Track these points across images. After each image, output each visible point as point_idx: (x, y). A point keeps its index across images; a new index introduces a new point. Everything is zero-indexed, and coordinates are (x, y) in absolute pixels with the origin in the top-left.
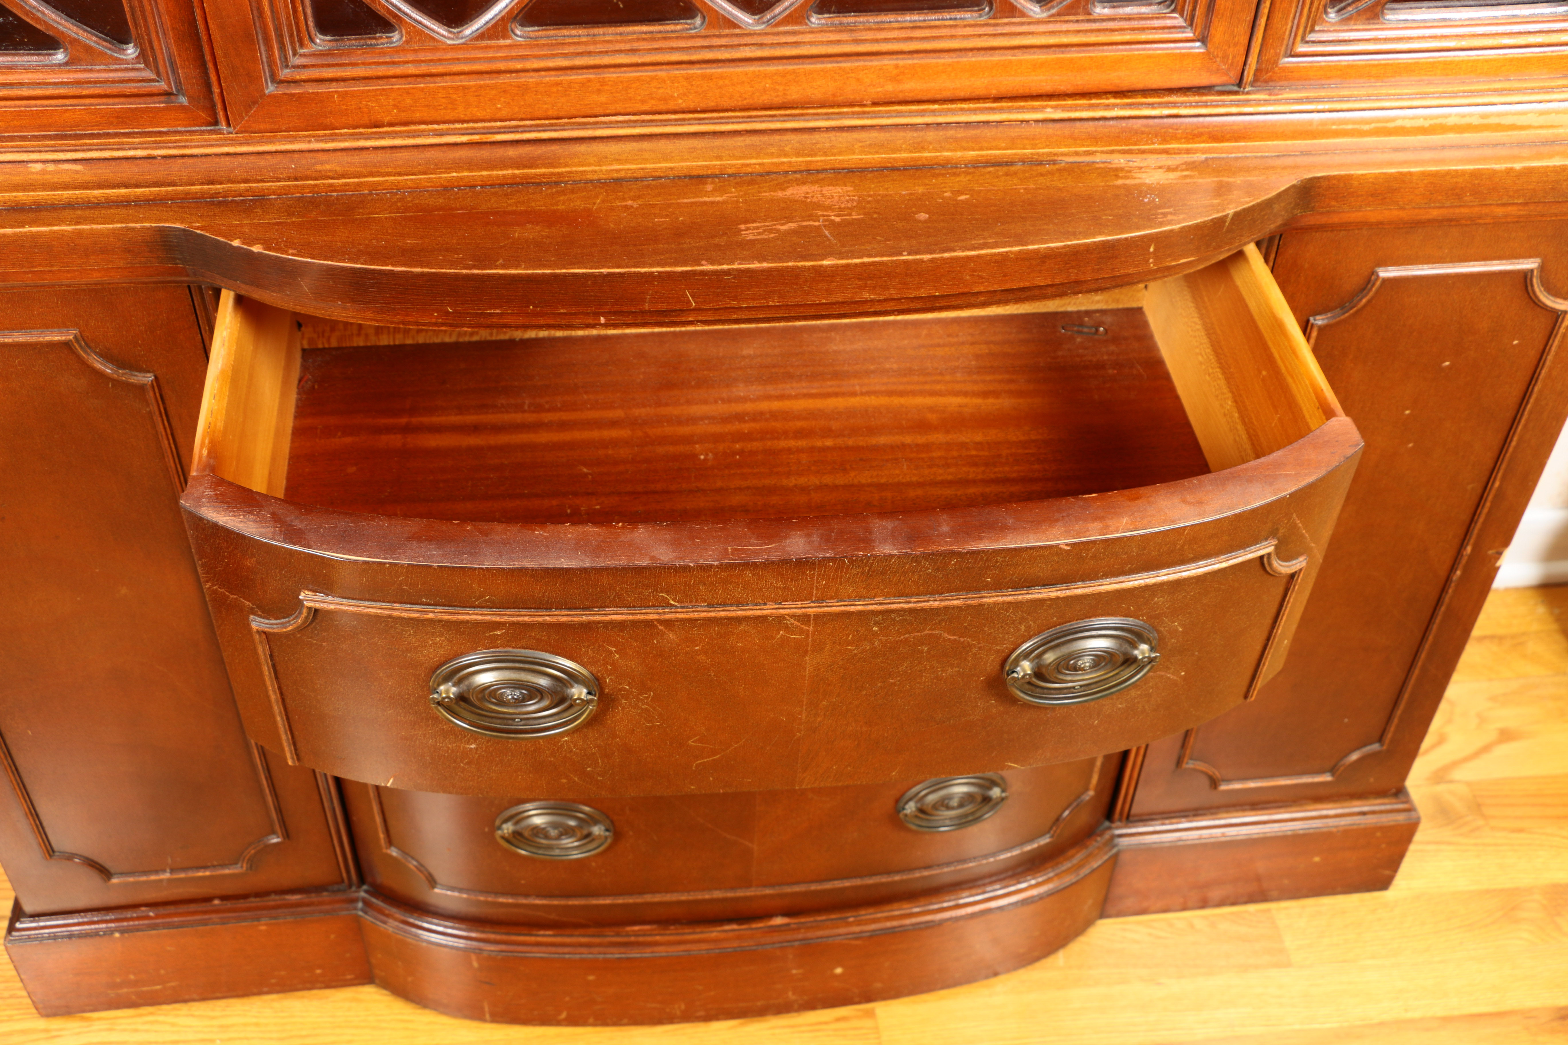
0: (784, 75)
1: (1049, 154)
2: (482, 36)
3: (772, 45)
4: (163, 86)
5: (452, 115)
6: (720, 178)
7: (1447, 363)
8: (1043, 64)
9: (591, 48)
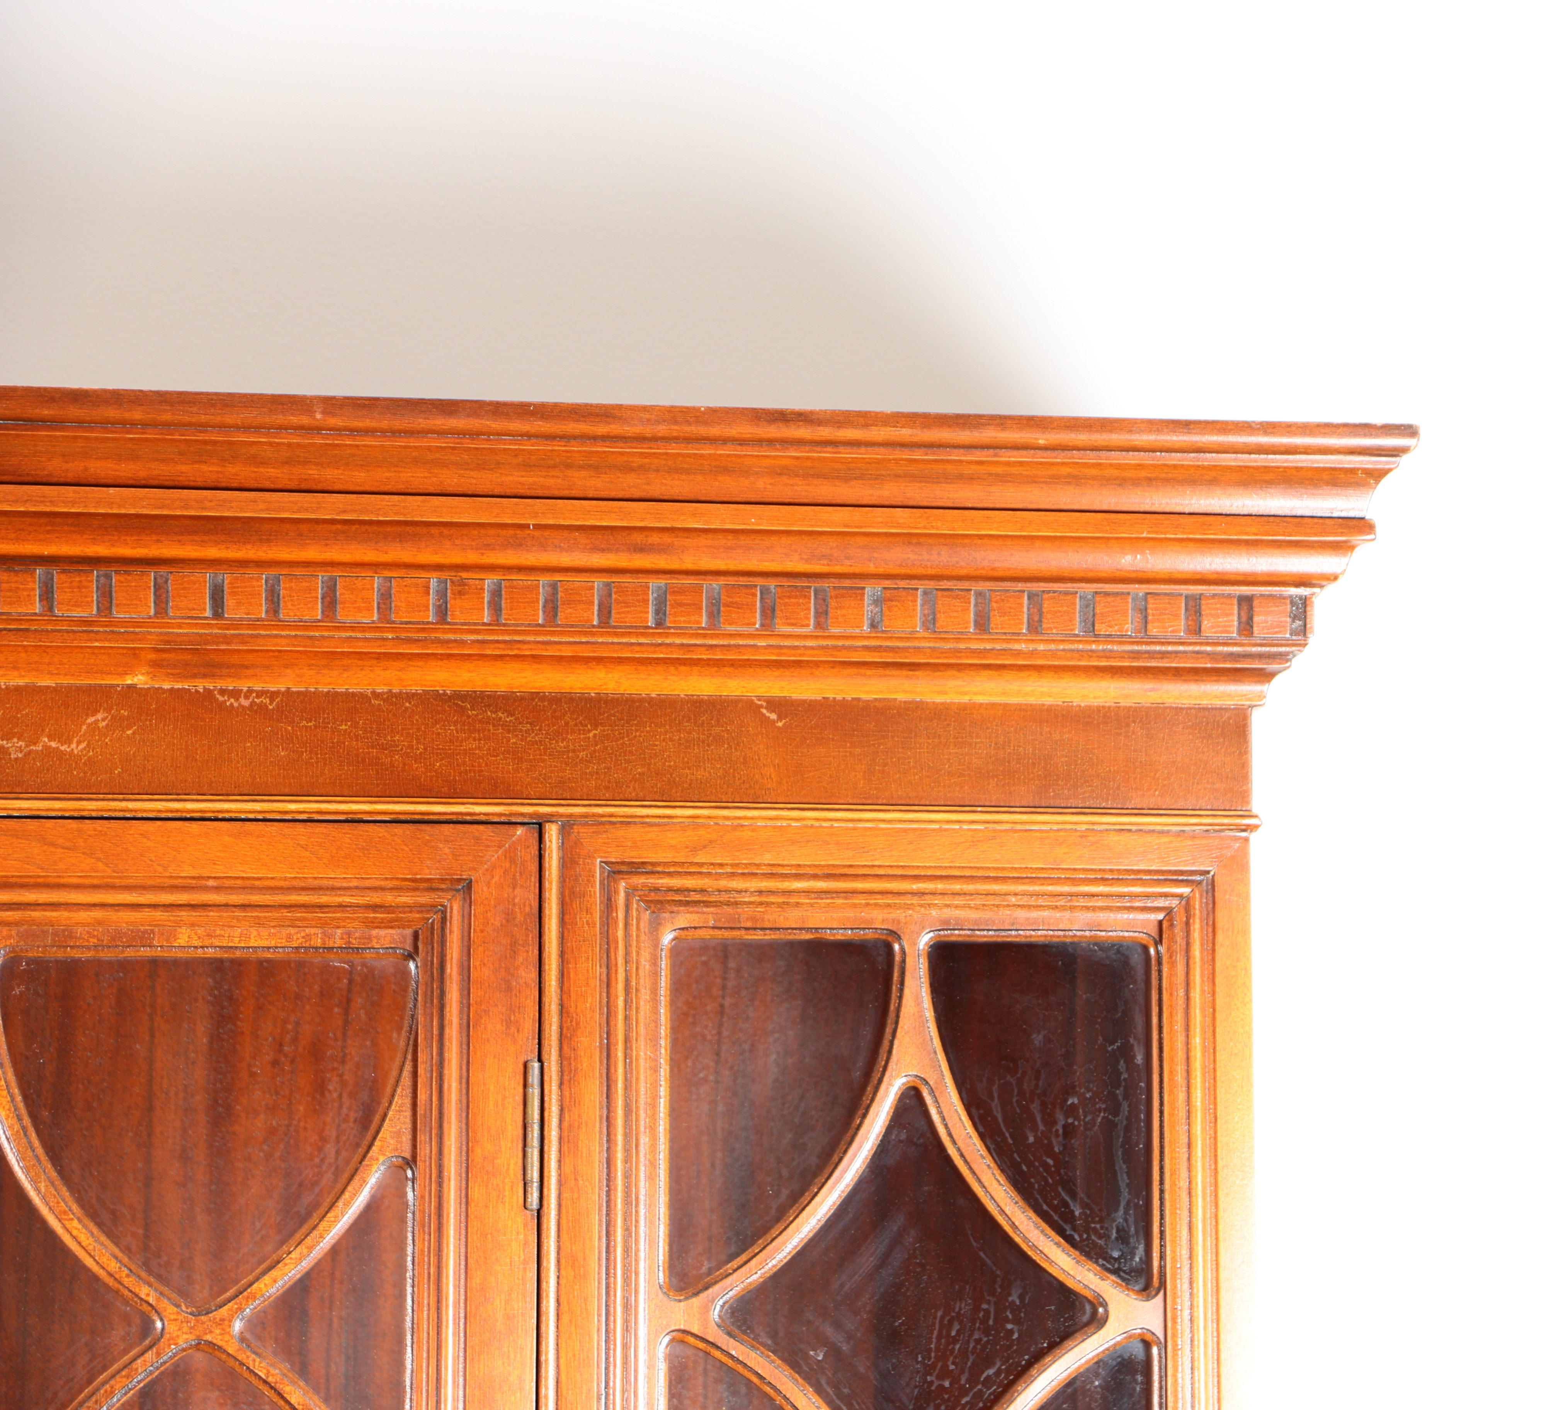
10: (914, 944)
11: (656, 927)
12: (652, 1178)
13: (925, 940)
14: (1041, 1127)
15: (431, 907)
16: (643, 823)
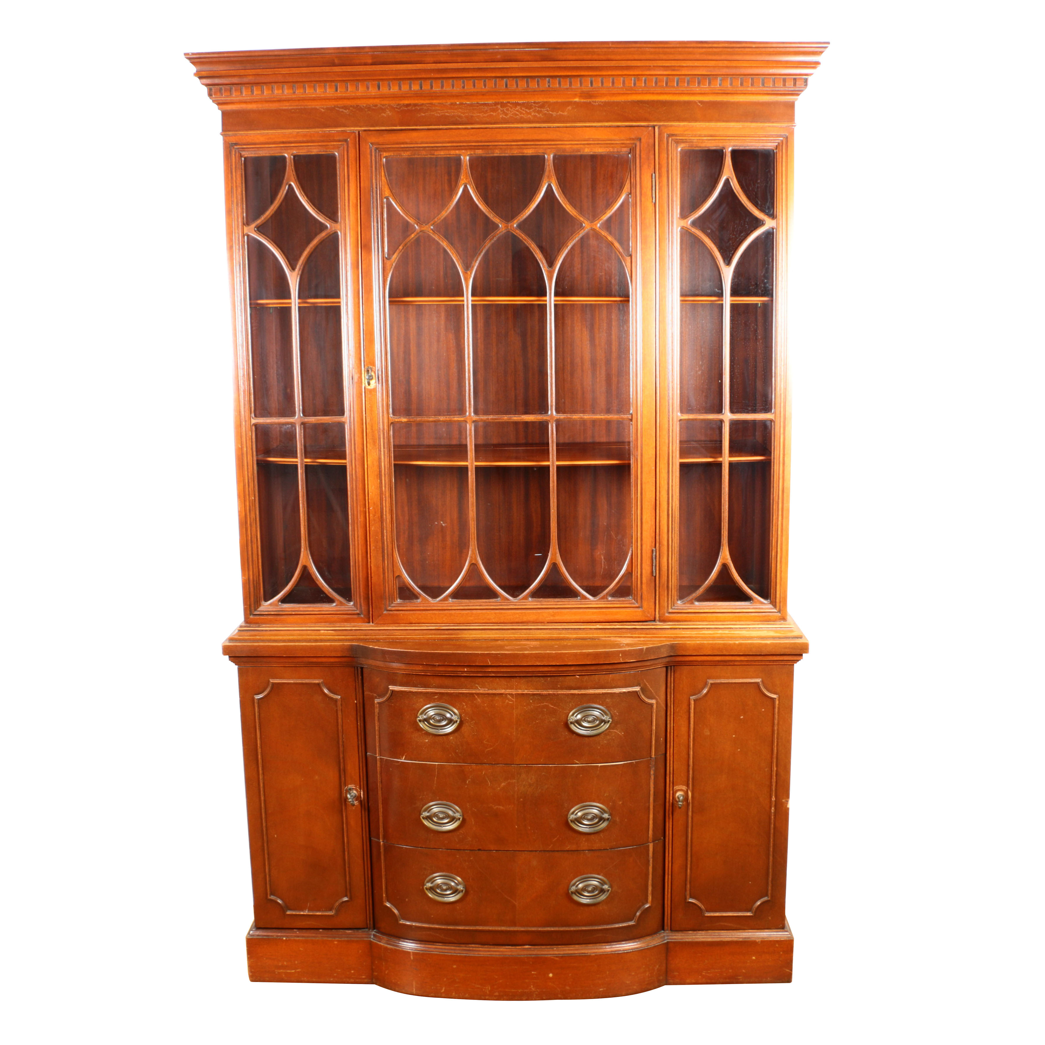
0: (522, 613)
1: (597, 637)
2: (441, 600)
3: (519, 605)
4: (358, 612)
5: (431, 622)
6: (502, 640)
7: (742, 717)
8: (595, 613)
9: (469, 604)
10: (728, 150)
11: (677, 148)
12: (677, 196)
13: (730, 149)
14: (753, 186)
15: (633, 143)
16: (674, 126)
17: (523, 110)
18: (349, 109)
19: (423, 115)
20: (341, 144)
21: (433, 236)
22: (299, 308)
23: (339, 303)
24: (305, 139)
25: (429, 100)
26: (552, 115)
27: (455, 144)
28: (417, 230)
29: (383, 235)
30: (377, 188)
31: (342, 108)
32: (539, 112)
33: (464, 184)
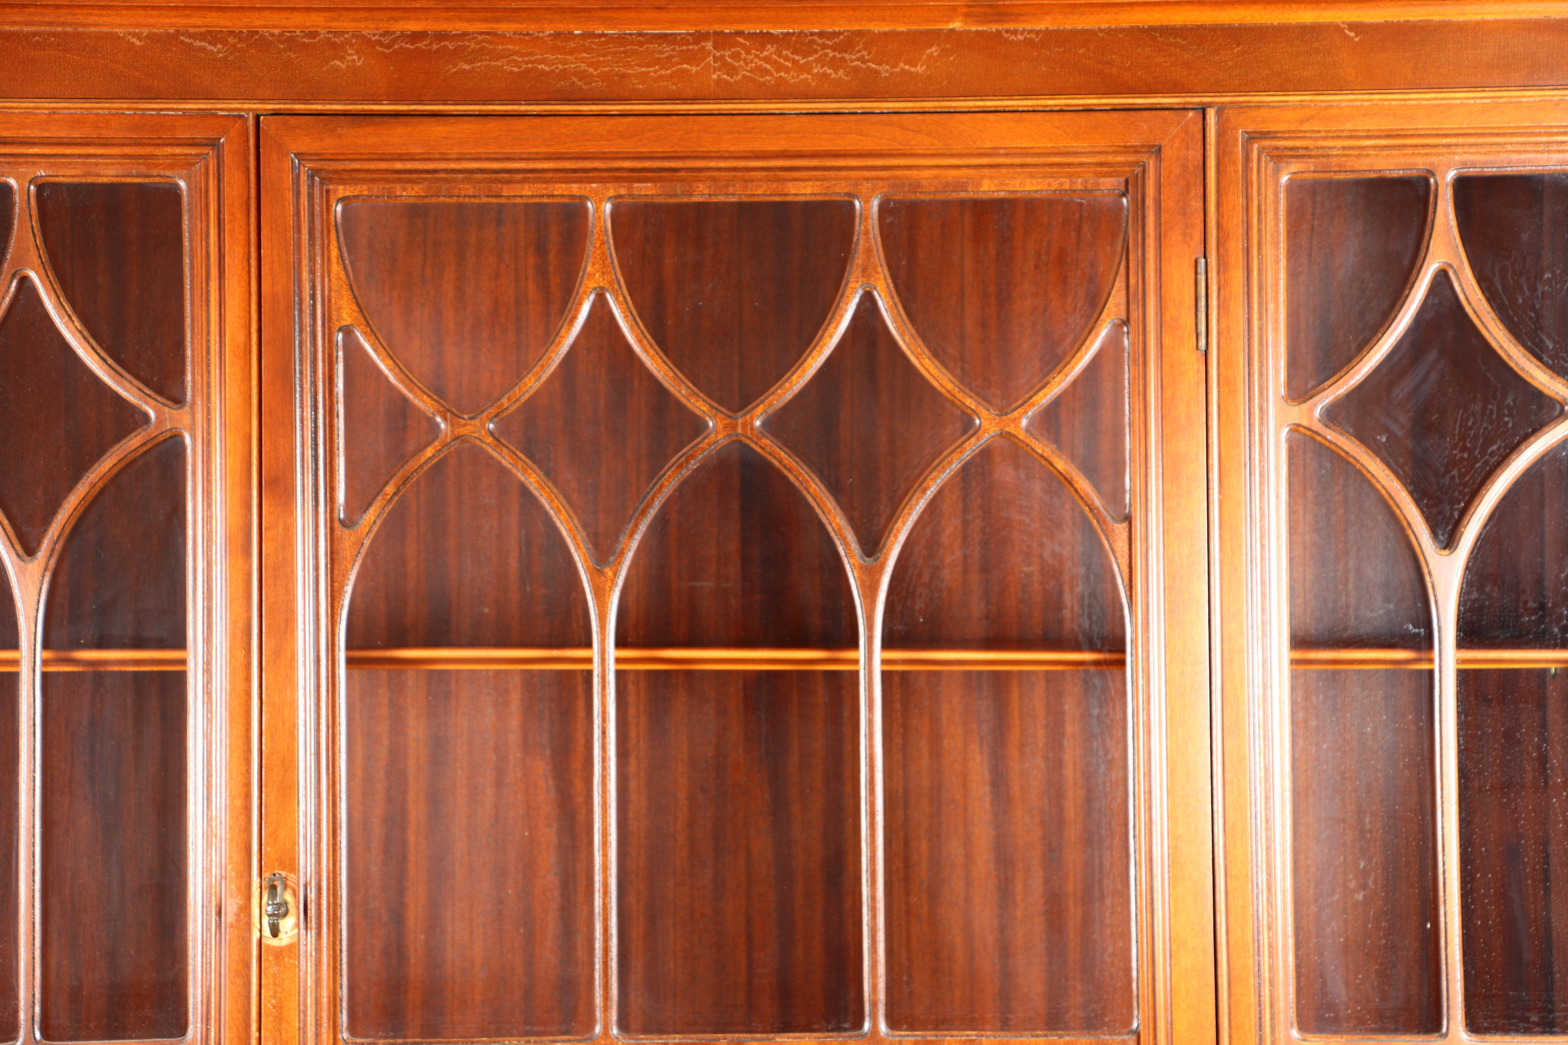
10: (1444, 178)
11: (1277, 173)
12: (1276, 330)
13: (1451, 175)
14: (1527, 293)
15: (1136, 164)
16: (1269, 106)
17: (787, 59)
18: (224, 42)
19: (467, 67)
20: (196, 155)
21: (495, 454)
22: (45, 676)
23: (183, 662)
24: (76, 134)
25: (486, 20)
26: (877, 72)
27: (567, 165)
28: (442, 436)
29: (331, 448)
30: (313, 297)
31: (203, 37)
32: (835, 64)
33: (595, 289)
